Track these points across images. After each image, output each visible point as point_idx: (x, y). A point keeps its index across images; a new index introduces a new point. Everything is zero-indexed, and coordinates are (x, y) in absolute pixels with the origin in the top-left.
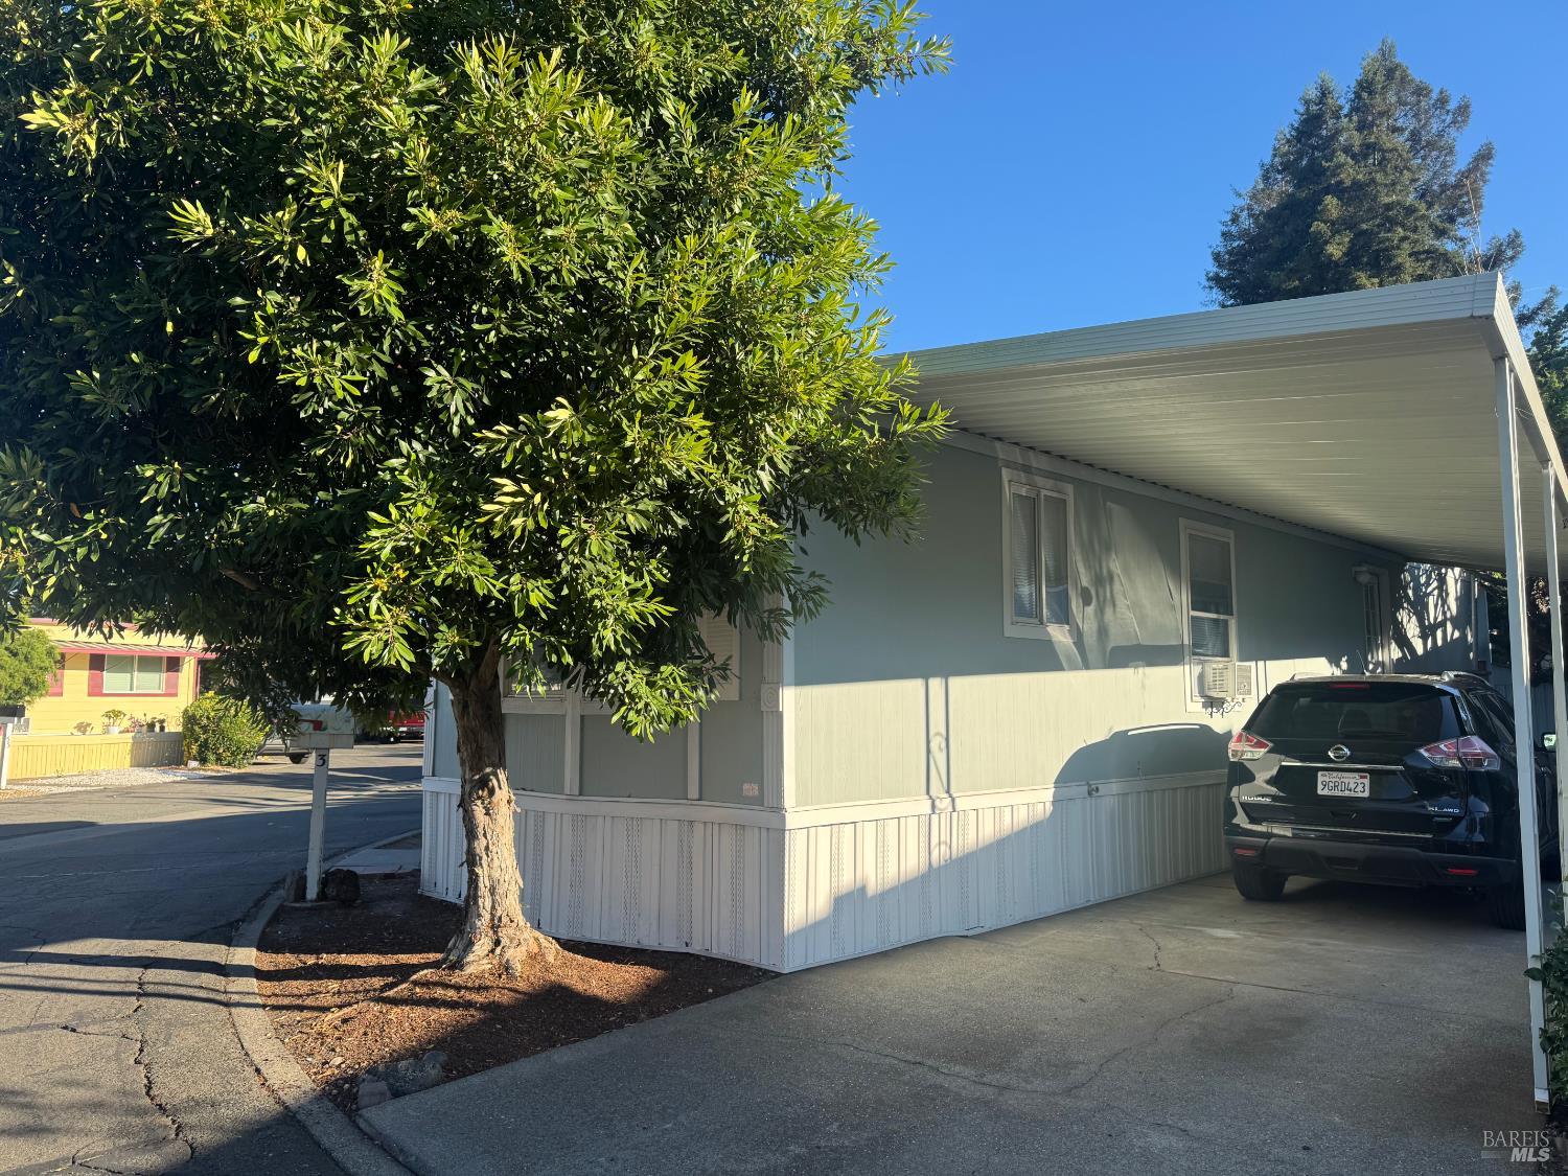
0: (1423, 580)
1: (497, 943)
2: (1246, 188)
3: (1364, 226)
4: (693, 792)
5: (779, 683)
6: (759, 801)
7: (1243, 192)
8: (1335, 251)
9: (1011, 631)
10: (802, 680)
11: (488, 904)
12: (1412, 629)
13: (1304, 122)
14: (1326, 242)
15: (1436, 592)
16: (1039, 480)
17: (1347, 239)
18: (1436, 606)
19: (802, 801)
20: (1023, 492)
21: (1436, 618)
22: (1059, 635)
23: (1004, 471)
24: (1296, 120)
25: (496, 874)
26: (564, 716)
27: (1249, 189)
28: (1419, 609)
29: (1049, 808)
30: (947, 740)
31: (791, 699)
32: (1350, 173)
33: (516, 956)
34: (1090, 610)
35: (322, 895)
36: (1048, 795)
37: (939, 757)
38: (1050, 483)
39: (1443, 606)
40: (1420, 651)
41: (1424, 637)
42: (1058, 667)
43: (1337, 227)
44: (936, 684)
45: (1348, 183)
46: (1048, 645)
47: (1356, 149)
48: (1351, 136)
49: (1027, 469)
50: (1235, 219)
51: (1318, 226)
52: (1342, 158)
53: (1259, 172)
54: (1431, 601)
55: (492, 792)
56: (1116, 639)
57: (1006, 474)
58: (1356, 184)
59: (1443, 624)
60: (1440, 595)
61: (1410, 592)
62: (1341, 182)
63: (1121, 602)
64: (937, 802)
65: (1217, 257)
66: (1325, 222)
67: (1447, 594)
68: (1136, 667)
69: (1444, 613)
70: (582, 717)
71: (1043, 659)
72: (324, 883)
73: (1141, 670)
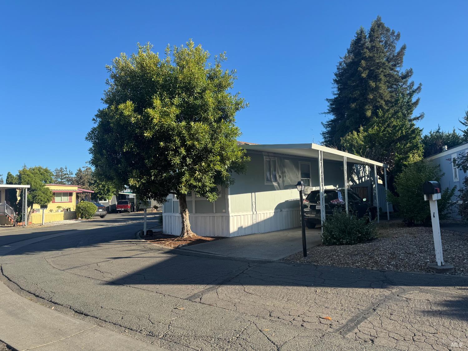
0: (359, 168)
1: (188, 234)
2: (343, 56)
3: (372, 68)
4: (215, 212)
5: (228, 195)
6: (225, 212)
7: (342, 57)
8: (364, 75)
9: (266, 184)
10: (231, 194)
11: (186, 228)
12: (356, 178)
13: (357, 40)
14: (362, 73)
15: (362, 170)
16: (271, 157)
17: (367, 72)
18: (362, 173)
19: (232, 212)
20: (268, 160)
21: (362, 175)
22: (275, 184)
23: (264, 156)
24: (354, 38)
25: (187, 224)
26: (192, 201)
27: (344, 56)
28: (358, 173)
29: (273, 214)
30: (255, 203)
31: (230, 197)
32: (368, 54)
33: (191, 235)
34: (281, 179)
35: (147, 234)
36: (273, 211)
37: (254, 205)
38: (273, 158)
39: (364, 173)
40: (358, 183)
41: (359, 179)
42: (275, 190)
43: (365, 69)
44: (253, 194)
45: (368, 57)
46: (273, 185)
47: (370, 47)
48: (368, 44)
49: (268, 156)
50: (340, 64)
51: (360, 69)
52: (366, 50)
53: (346, 51)
54: (361, 172)
55: (186, 212)
56: (286, 184)
57: (264, 157)
58: (370, 57)
59: (365, 176)
60: (364, 170)
61: (355, 171)
62: (366, 57)
63: (287, 177)
64: (254, 213)
65: (336, 75)
66: (362, 67)
67: (366, 171)
68: (290, 189)
69: (365, 174)
70: (195, 201)
71: (272, 188)
72: (147, 232)
73: (291, 190)
